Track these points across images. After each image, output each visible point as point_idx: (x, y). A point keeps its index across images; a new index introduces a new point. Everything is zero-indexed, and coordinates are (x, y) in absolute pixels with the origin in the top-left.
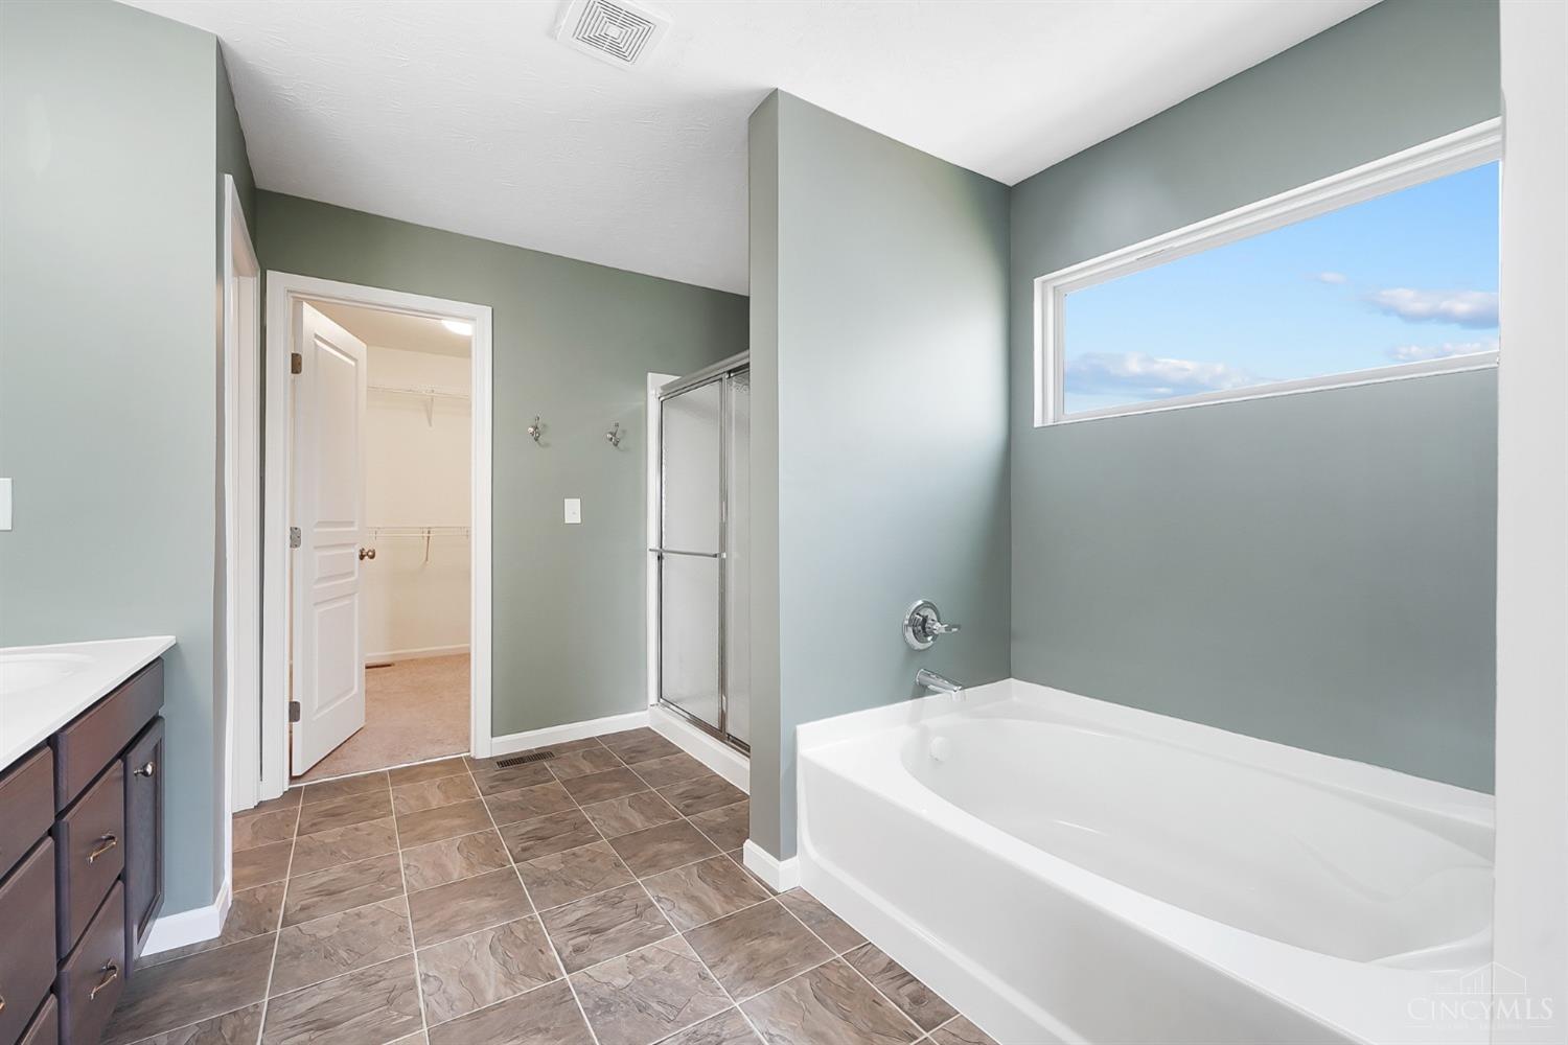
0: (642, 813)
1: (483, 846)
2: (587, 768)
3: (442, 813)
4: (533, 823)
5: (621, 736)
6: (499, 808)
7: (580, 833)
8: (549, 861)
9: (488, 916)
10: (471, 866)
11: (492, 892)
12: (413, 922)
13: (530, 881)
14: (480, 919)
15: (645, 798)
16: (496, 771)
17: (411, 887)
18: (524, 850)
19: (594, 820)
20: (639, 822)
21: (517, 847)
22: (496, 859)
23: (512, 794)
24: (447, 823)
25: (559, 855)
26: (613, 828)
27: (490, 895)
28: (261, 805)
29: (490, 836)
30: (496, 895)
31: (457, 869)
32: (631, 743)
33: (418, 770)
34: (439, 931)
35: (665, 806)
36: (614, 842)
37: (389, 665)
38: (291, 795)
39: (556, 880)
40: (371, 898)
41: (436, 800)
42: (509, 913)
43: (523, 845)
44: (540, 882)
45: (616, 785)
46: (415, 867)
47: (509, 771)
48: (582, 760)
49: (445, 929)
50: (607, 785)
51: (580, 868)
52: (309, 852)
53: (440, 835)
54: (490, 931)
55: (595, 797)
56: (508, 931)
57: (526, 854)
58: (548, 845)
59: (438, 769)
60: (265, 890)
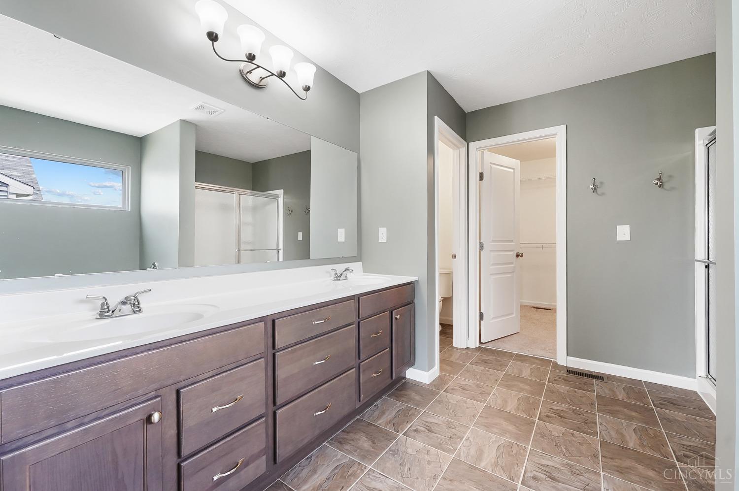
0: (640, 439)
1: (530, 404)
2: (621, 396)
3: (524, 381)
4: (564, 407)
5: (665, 388)
6: (551, 391)
7: (587, 425)
8: (556, 429)
9: (508, 433)
10: (518, 409)
11: (517, 425)
12: (479, 416)
13: (539, 431)
14: (504, 432)
15: (651, 433)
16: (563, 374)
17: (489, 403)
18: (548, 416)
19: (601, 424)
20: (632, 442)
21: (545, 413)
22: (531, 413)
23: (563, 388)
24: (522, 385)
25: (563, 429)
26: (610, 436)
27: (515, 425)
28: (467, 348)
29: (536, 401)
30: (518, 427)
31: (511, 407)
32: (670, 395)
33: (528, 358)
34: (485, 426)
35: (664, 445)
36: (604, 443)
37: (550, 310)
38: (478, 349)
39: (552, 440)
40: (473, 398)
41: (526, 373)
42: (517, 439)
43: (549, 414)
44: (543, 436)
45: (634, 414)
46: (497, 396)
47: (571, 377)
48: (622, 389)
49: (488, 427)
50: (626, 411)
51: (570, 443)
52: (468, 371)
53: (516, 389)
54: (504, 440)
55: (612, 413)
56: (511, 446)
57: (547, 419)
58: (563, 421)
59: (537, 361)
60: (448, 377)
